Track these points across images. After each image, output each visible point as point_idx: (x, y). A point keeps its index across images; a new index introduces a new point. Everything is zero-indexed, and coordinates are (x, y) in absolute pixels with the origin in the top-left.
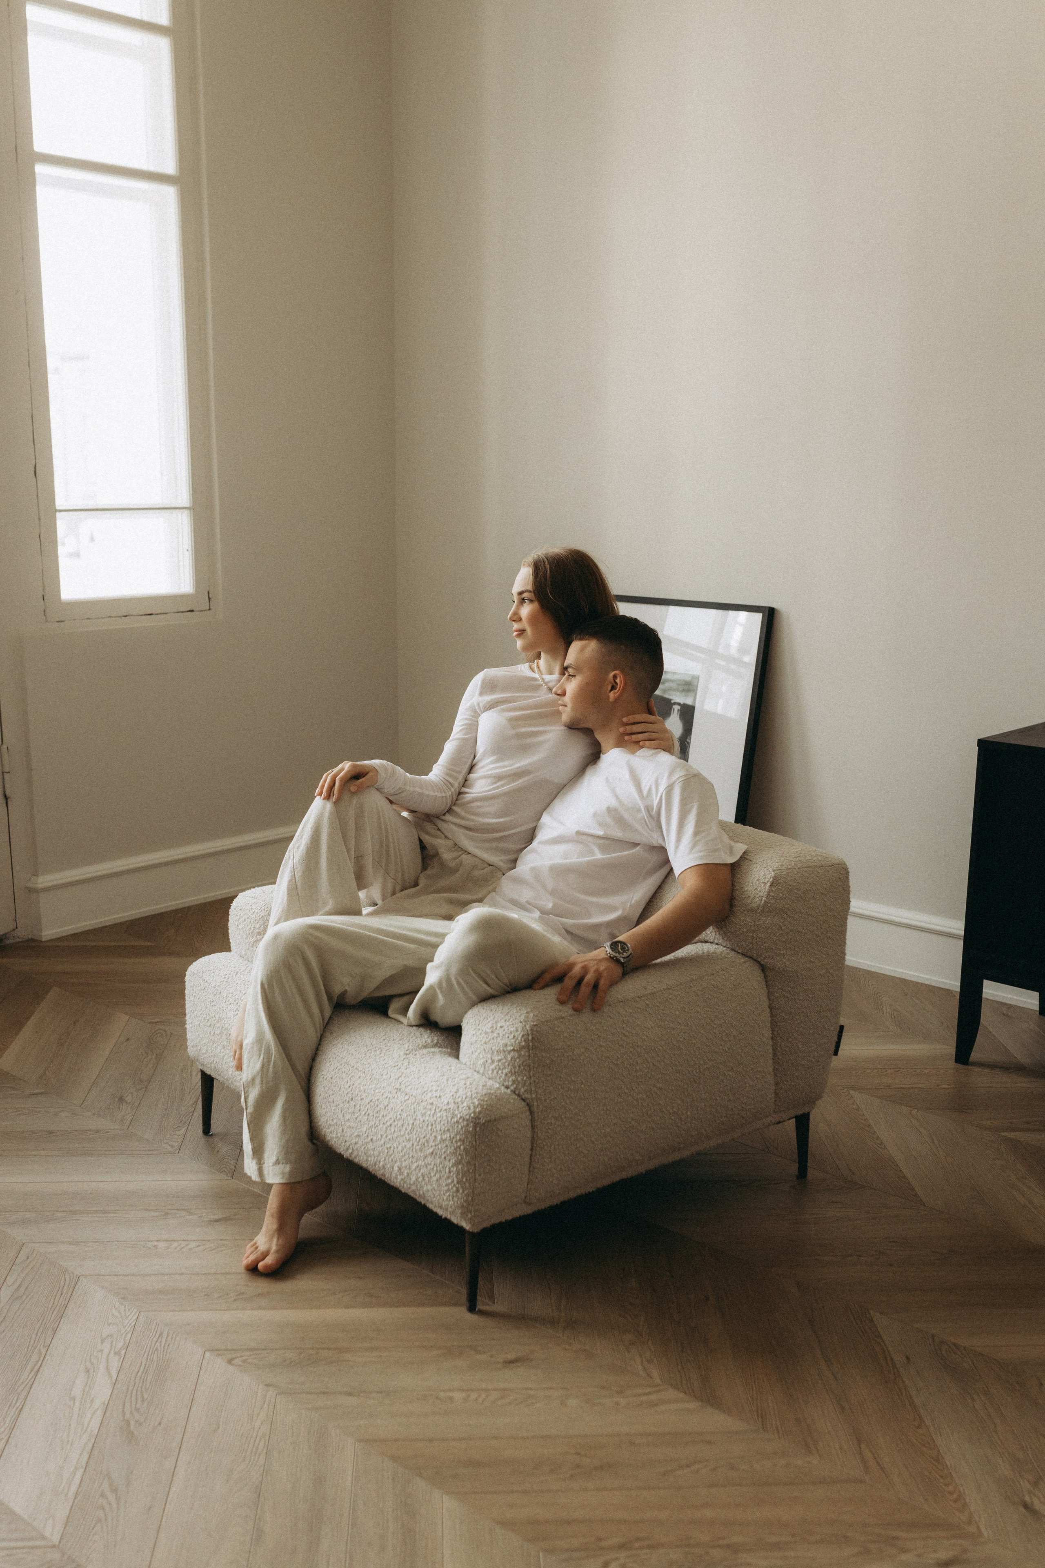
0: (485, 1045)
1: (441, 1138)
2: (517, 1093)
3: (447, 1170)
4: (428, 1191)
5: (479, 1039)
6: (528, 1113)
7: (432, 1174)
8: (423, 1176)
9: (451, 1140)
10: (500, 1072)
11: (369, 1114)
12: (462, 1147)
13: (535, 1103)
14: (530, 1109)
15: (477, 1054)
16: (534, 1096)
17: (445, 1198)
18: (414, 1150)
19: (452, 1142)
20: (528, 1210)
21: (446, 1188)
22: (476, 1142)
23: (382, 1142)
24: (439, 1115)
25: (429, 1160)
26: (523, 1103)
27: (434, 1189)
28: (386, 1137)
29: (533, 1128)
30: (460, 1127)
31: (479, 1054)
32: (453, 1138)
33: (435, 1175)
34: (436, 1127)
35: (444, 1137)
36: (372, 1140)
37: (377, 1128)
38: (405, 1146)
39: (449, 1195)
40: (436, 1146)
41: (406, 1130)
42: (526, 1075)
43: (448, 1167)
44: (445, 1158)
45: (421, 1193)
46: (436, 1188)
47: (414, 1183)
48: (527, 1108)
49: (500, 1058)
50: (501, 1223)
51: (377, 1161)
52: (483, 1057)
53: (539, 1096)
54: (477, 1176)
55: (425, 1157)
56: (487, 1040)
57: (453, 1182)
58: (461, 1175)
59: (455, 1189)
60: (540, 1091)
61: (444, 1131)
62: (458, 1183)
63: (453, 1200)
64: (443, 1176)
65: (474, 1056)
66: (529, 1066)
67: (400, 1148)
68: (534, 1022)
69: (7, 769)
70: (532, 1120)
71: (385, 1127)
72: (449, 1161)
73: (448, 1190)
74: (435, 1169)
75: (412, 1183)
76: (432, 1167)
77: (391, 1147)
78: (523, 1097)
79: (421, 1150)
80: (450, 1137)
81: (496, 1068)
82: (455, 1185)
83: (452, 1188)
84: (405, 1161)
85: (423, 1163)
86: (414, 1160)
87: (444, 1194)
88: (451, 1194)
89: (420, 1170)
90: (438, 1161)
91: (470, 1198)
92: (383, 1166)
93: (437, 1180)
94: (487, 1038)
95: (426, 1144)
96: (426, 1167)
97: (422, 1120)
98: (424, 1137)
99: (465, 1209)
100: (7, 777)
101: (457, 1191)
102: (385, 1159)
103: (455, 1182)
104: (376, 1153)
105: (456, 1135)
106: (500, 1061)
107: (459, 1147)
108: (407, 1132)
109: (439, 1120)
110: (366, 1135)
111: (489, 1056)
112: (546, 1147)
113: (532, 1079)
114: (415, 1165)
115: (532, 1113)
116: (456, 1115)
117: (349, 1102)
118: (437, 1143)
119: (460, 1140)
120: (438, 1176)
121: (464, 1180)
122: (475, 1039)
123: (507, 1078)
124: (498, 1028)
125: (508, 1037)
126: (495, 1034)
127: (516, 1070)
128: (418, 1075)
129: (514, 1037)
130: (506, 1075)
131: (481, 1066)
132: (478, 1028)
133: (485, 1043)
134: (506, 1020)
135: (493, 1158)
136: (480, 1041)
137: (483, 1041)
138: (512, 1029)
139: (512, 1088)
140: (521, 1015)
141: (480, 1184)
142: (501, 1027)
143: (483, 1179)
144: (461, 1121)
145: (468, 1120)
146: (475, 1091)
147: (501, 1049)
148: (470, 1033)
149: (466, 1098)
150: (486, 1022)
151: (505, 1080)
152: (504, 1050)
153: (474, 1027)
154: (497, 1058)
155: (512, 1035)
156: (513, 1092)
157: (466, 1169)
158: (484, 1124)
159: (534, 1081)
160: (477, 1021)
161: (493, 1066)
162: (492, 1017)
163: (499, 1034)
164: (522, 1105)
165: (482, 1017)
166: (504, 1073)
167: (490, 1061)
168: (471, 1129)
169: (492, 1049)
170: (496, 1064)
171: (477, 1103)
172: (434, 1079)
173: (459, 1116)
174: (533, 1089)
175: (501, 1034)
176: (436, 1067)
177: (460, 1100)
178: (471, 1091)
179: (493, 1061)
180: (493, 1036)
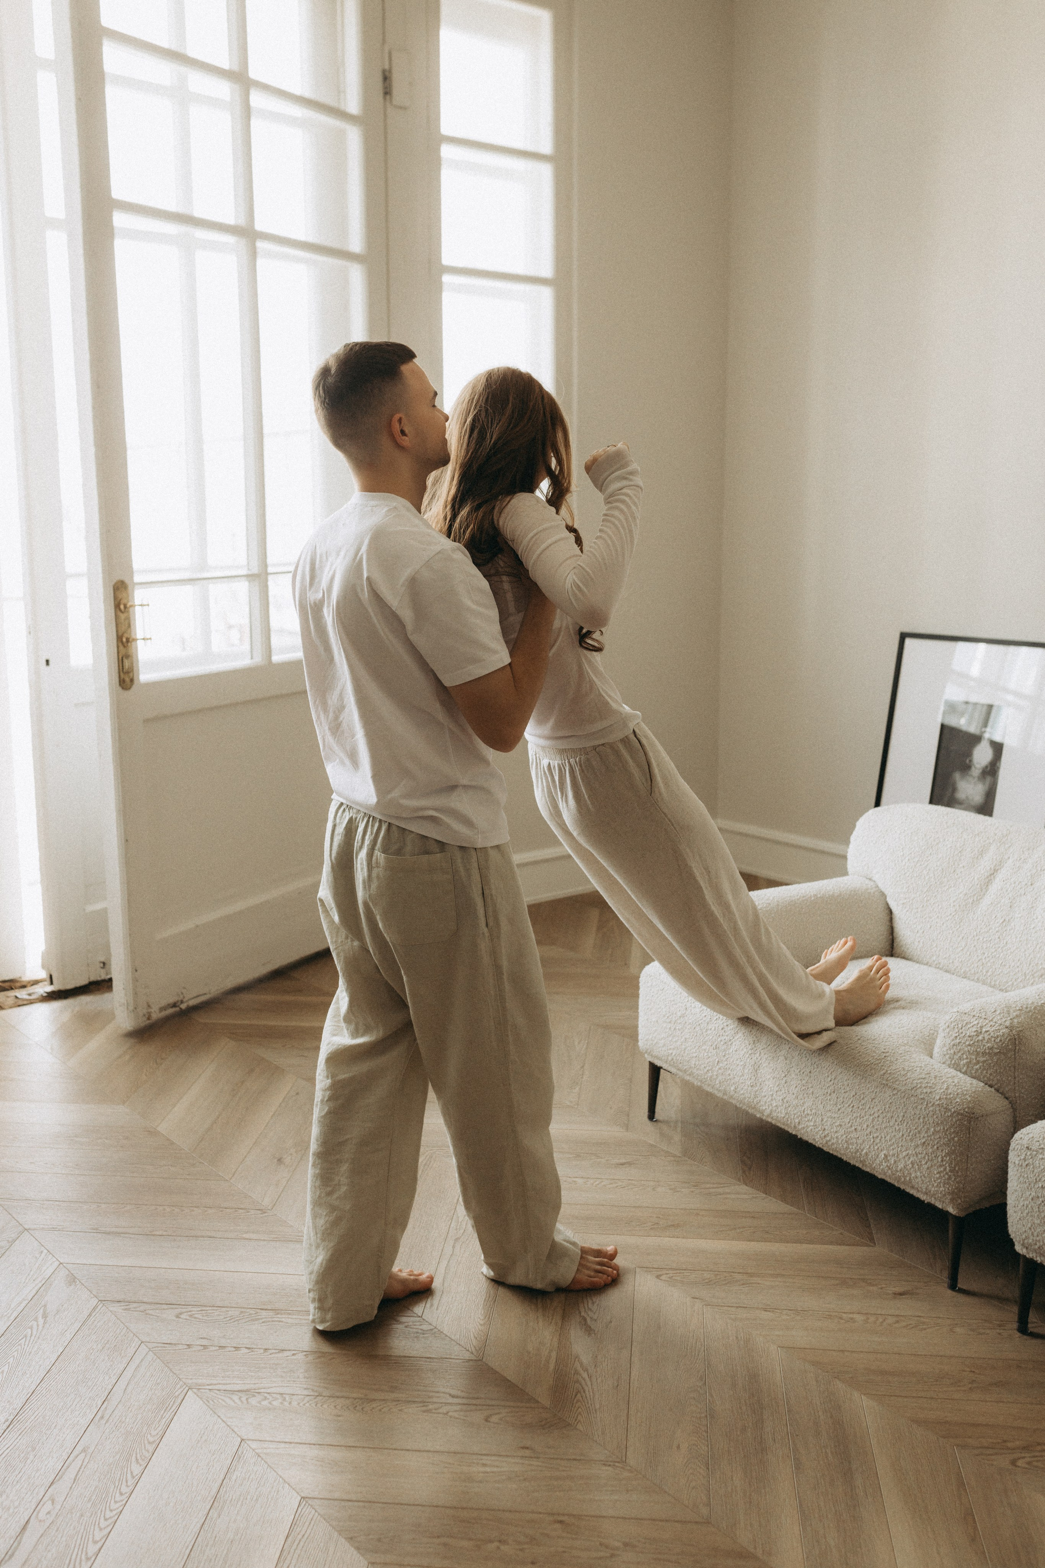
0: (969, 1047)
1: (935, 1130)
2: (1001, 1091)
3: (940, 1159)
4: (916, 1177)
5: (963, 1041)
6: (1012, 1111)
7: (923, 1163)
8: (912, 1163)
9: (945, 1131)
10: (985, 1072)
11: (853, 1106)
12: (956, 1139)
13: (1019, 1102)
14: (1012, 1106)
15: (959, 1055)
16: (1017, 1095)
17: (935, 1184)
18: (904, 1140)
19: (946, 1134)
21: (938, 1176)
22: (969, 1134)
23: (868, 1132)
24: (931, 1109)
25: (920, 1149)
27: (924, 1176)
28: (873, 1126)
29: (1015, 1122)
30: (954, 1120)
31: (962, 1054)
32: (947, 1130)
33: (926, 1163)
34: (928, 1120)
35: (938, 1129)
36: (855, 1129)
37: (862, 1119)
38: (894, 1136)
39: (940, 1182)
40: (928, 1136)
41: (896, 1121)
42: (1010, 1076)
43: (940, 1157)
44: (938, 1148)
45: (908, 1179)
46: (926, 1175)
47: (901, 1170)
48: (1010, 1105)
49: (985, 1059)
51: (860, 1148)
52: (967, 1058)
53: (1022, 1095)
54: (969, 1165)
55: (917, 1146)
56: (972, 1042)
57: (945, 1169)
58: (954, 1163)
59: (946, 1176)
60: (1023, 1091)
61: (938, 1124)
62: (950, 1171)
63: (944, 1187)
64: (935, 1165)
65: (956, 1057)
66: (1015, 1067)
67: (888, 1138)
68: (1019, 1028)
70: (1015, 1117)
71: (872, 1118)
72: (942, 1150)
73: (940, 1177)
74: (927, 1158)
75: (899, 1170)
76: (923, 1156)
77: (877, 1137)
78: (1007, 1096)
79: (911, 1140)
80: (944, 1129)
81: (980, 1068)
82: (947, 1173)
83: (944, 1176)
84: (893, 1149)
85: (914, 1152)
86: (904, 1149)
87: (935, 1181)
88: (942, 1181)
89: (909, 1158)
90: (931, 1150)
91: (961, 1186)
92: (866, 1154)
93: (928, 1168)
94: (971, 1040)
95: (917, 1135)
96: (917, 1156)
97: (913, 1113)
98: (916, 1129)
99: (954, 1196)
101: (950, 1178)
102: (870, 1148)
103: (948, 1170)
104: (860, 1141)
105: (950, 1128)
106: (984, 1062)
107: (953, 1139)
108: (897, 1123)
109: (931, 1113)
110: (850, 1125)
111: (974, 1057)
113: (1017, 1079)
114: (904, 1154)
115: (1014, 1110)
116: (950, 1110)
117: (830, 1094)
118: (929, 1134)
119: (954, 1132)
120: (929, 1164)
121: (957, 1169)
122: (958, 1041)
123: (992, 1077)
124: (983, 1032)
125: (994, 1041)
126: (980, 1038)
127: (1002, 1070)
128: (902, 1073)
129: (1001, 1040)
130: (991, 1074)
131: (964, 1065)
132: (960, 1031)
133: (969, 1045)
134: (991, 1026)
135: (984, 1149)
136: (964, 1043)
137: (967, 1043)
138: (998, 1034)
139: (996, 1087)
140: (1005, 1021)
141: (971, 1173)
142: (986, 1032)
143: (973, 1169)
144: (955, 1115)
145: (962, 1114)
146: (966, 1088)
147: (987, 1051)
148: (952, 1035)
149: (957, 1094)
150: (969, 1026)
151: (989, 1079)
152: (990, 1053)
153: (957, 1030)
154: (982, 1059)
155: (999, 1039)
156: (997, 1090)
157: (959, 1159)
158: (978, 1118)
159: (1018, 1082)
160: (960, 1026)
161: (978, 1066)
162: (976, 1022)
163: (984, 1037)
164: (1006, 1102)
165: (965, 1022)
166: (989, 1072)
167: (974, 1061)
168: (966, 1123)
169: (976, 1051)
170: (981, 1064)
171: (969, 1099)
172: (921, 1076)
173: (953, 1110)
174: (1017, 1088)
175: (987, 1038)
176: (920, 1065)
177: (952, 1096)
178: (961, 1089)
179: (978, 1062)
180: (977, 1039)
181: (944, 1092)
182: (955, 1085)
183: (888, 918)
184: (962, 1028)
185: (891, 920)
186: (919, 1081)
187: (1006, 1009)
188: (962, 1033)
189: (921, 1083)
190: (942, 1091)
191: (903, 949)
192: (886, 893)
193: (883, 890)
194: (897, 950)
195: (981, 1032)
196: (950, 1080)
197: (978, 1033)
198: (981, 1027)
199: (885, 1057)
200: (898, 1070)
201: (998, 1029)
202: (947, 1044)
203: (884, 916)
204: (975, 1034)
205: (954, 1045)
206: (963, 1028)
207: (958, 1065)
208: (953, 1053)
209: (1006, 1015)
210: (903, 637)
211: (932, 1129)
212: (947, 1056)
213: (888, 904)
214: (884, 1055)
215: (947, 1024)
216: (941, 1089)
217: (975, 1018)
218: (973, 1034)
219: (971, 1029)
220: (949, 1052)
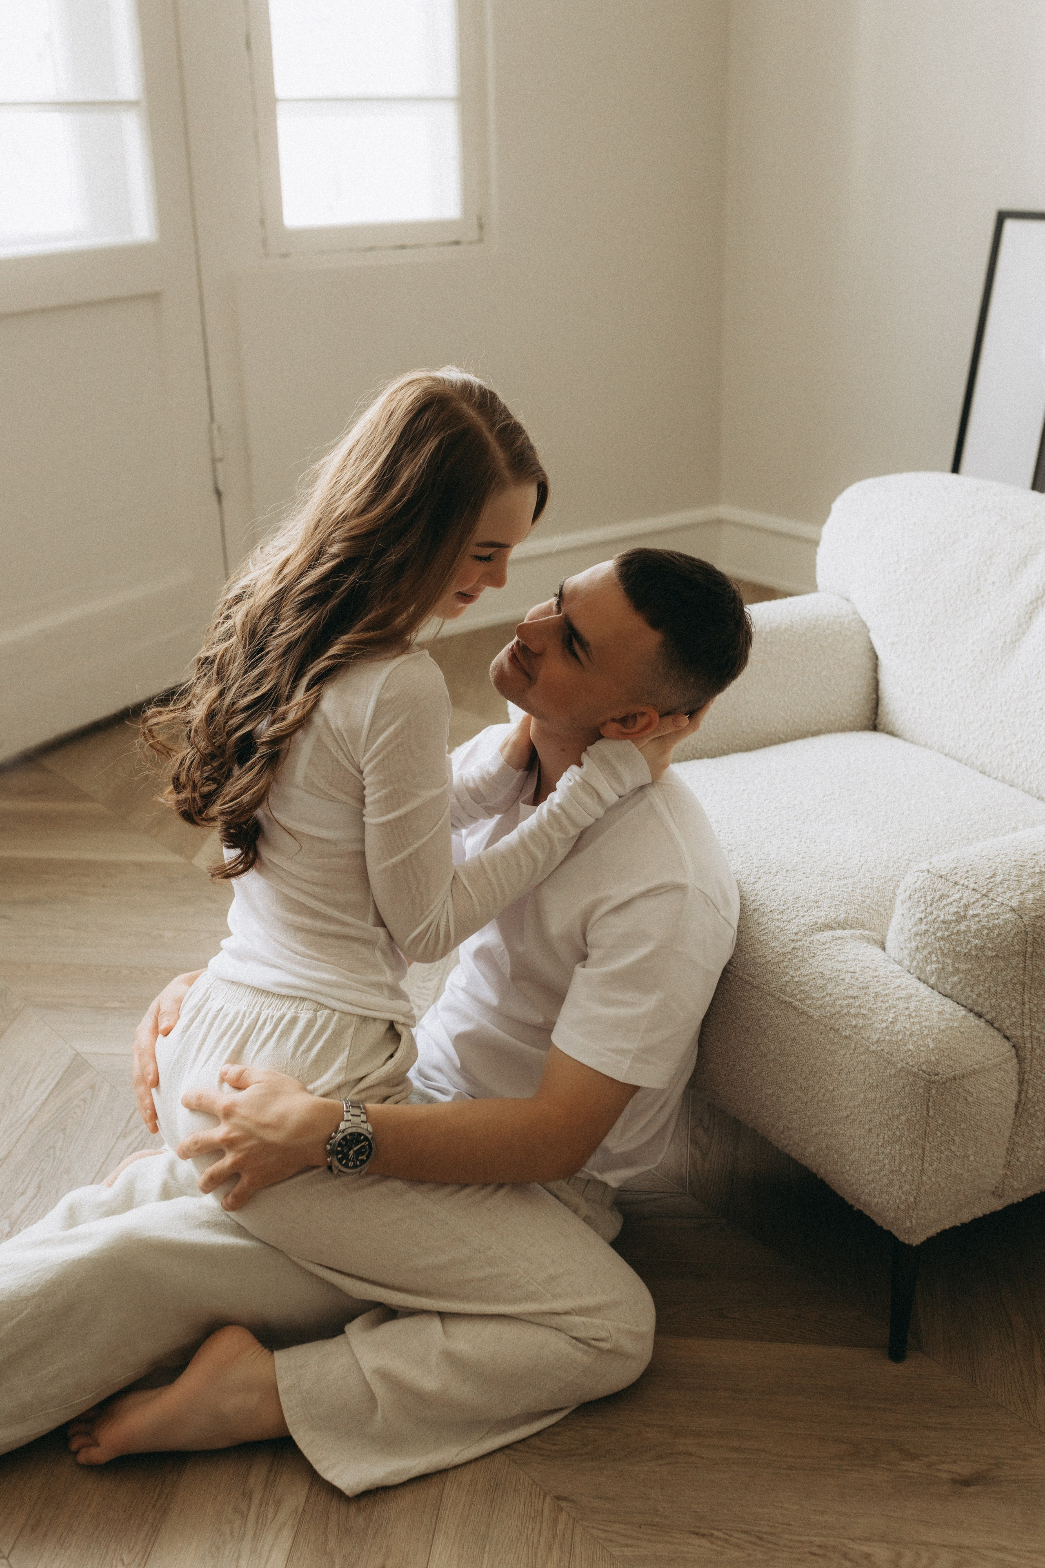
0: (942, 942)
1: (866, 1097)
2: (996, 1025)
5: (931, 930)
6: (1015, 1061)
9: (885, 1101)
10: (968, 989)
12: (903, 1118)
13: (1029, 1046)
14: (1017, 1055)
15: (925, 952)
16: (1027, 1033)
17: (866, 1191)
19: (885, 1107)
20: (997, 1205)
22: (928, 1111)
24: (863, 1057)
26: (1007, 1044)
29: (1021, 1082)
30: (901, 1083)
31: (930, 953)
32: (888, 1099)
34: (856, 1077)
35: (871, 1096)
42: (1015, 999)
48: (1014, 1051)
49: (968, 966)
50: (954, 1229)
52: (938, 961)
53: (1036, 1034)
54: (926, 1165)
56: (946, 933)
57: (882, 1168)
58: (898, 1160)
59: (885, 1180)
60: (1038, 1027)
62: (892, 1172)
65: (919, 956)
66: (1024, 984)
68: (1036, 910)
69: (219, 455)
70: (1021, 1073)
73: (874, 1181)
78: (1008, 1033)
82: (885, 1176)
83: (880, 1179)
86: (817, 1120)
87: (865, 1185)
91: (911, 1199)
94: (947, 929)
100: (219, 466)
101: (890, 1184)
103: (887, 1170)
105: (894, 1096)
106: (967, 971)
107: (898, 1116)
111: (949, 960)
112: (1039, 1113)
113: (1027, 1006)
115: (1020, 1059)
116: (894, 1064)
121: (904, 1169)
122: (924, 927)
123: (980, 1000)
124: (968, 917)
125: (988, 934)
126: (962, 927)
127: (999, 989)
128: (820, 982)
129: (999, 935)
130: (979, 995)
131: (932, 973)
132: (928, 910)
133: (942, 938)
134: (983, 905)
135: (956, 1138)
136: (934, 934)
137: (939, 934)
138: (996, 922)
139: (988, 1017)
140: (1011, 897)
141: (930, 1179)
142: (975, 916)
143: (936, 1171)
144: (903, 1074)
145: (915, 1075)
146: (927, 1024)
147: (974, 953)
148: (914, 915)
149: (911, 1035)
150: (945, 902)
151: (976, 1002)
152: (976, 956)
153: (923, 907)
154: (963, 967)
155: (996, 932)
156: (990, 1023)
157: (907, 1152)
158: (944, 1083)
159: (1030, 1010)
160: (929, 898)
161: (956, 978)
162: (957, 896)
163: (968, 926)
164: (1005, 1047)
165: (938, 894)
166: (976, 991)
167: (950, 969)
168: (921, 1091)
169: (954, 950)
170: (961, 975)
171: (931, 1046)
172: (850, 993)
173: (899, 1066)
174: (1027, 1022)
175: (974, 927)
176: (852, 970)
177: (900, 1037)
178: (920, 1023)
179: (957, 971)
180: (957, 928)
181: (887, 1028)
182: (910, 1015)
183: (869, 665)
184: (931, 905)
185: (875, 668)
186: (846, 1002)
187: (1015, 872)
188: (932, 913)
189: (848, 1006)
190: (884, 1025)
191: (890, 717)
192: (868, 624)
193: (864, 619)
194: (882, 720)
195: (965, 916)
196: (902, 1005)
197: (961, 918)
198: (966, 907)
199: (793, 949)
200: (811, 977)
201: (997, 914)
202: (906, 930)
203: (865, 662)
204: (954, 918)
205: (916, 934)
206: (935, 905)
207: (922, 970)
208: (914, 948)
209: (1014, 885)
210: (1002, 217)
211: (862, 1096)
212: (906, 952)
213: (871, 643)
214: (793, 945)
215: (908, 893)
216: (882, 1021)
217: (957, 887)
218: (950, 918)
219: (947, 908)
220: (909, 945)
